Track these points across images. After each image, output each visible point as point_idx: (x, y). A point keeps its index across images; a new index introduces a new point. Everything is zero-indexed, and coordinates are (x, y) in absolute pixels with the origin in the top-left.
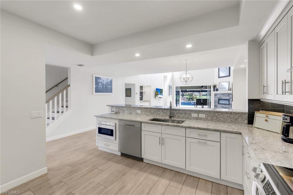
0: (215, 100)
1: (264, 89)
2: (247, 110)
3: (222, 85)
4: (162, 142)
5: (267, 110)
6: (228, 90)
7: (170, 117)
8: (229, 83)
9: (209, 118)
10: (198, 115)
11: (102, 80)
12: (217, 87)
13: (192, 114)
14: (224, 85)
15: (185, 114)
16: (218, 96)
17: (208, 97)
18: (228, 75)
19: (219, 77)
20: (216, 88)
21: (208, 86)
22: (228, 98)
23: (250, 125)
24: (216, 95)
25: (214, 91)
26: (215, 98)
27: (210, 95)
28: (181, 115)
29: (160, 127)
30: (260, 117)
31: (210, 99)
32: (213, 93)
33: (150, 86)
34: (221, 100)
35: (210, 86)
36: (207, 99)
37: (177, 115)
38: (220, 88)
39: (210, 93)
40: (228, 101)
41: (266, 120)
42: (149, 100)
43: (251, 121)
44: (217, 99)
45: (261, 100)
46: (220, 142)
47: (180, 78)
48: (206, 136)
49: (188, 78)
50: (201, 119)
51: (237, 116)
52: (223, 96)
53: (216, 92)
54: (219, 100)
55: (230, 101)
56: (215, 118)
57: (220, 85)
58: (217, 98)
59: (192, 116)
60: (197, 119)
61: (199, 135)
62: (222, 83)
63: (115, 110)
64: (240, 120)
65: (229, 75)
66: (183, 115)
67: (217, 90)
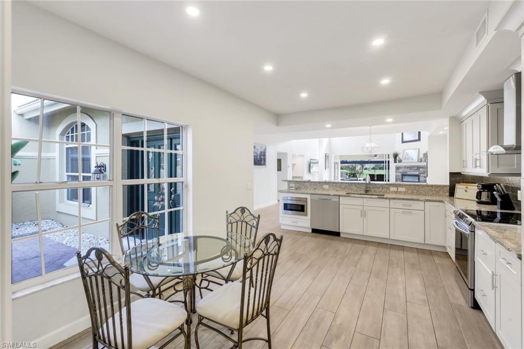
0: (396, 176)
1: (464, 163)
2: (448, 183)
3: (407, 153)
4: (363, 214)
5: (467, 183)
6: (418, 162)
7: (367, 191)
8: (419, 150)
9: (409, 191)
10: (398, 189)
11: (257, 149)
12: (400, 156)
13: (391, 188)
14: (411, 155)
15: (383, 188)
16: (401, 170)
17: (386, 171)
18: (417, 138)
19: (403, 142)
20: (397, 158)
21: (386, 155)
22: (417, 173)
23: (451, 197)
24: (397, 168)
25: (395, 162)
26: (396, 172)
27: (389, 169)
28: (377, 190)
29: (361, 200)
30: (460, 189)
31: (389, 175)
32: (393, 165)
33: (303, 156)
34: (406, 175)
35: (389, 155)
36: (383, 175)
37: (374, 189)
38: (405, 157)
39: (389, 166)
40: (417, 178)
41: (466, 191)
42: (300, 176)
43: (452, 193)
44: (400, 174)
45: (462, 173)
46: (424, 210)
47: (362, 148)
48: (410, 206)
49: (373, 148)
50: (400, 193)
51: (439, 189)
52: (409, 170)
53: (398, 164)
54: (403, 175)
55: (420, 178)
56: (416, 191)
57: (405, 153)
58: (400, 172)
59: (391, 190)
60: (396, 192)
61: (404, 205)
62: (407, 151)
63: (294, 186)
64: (441, 192)
65: (419, 139)
66: (380, 189)
67: (400, 161)
